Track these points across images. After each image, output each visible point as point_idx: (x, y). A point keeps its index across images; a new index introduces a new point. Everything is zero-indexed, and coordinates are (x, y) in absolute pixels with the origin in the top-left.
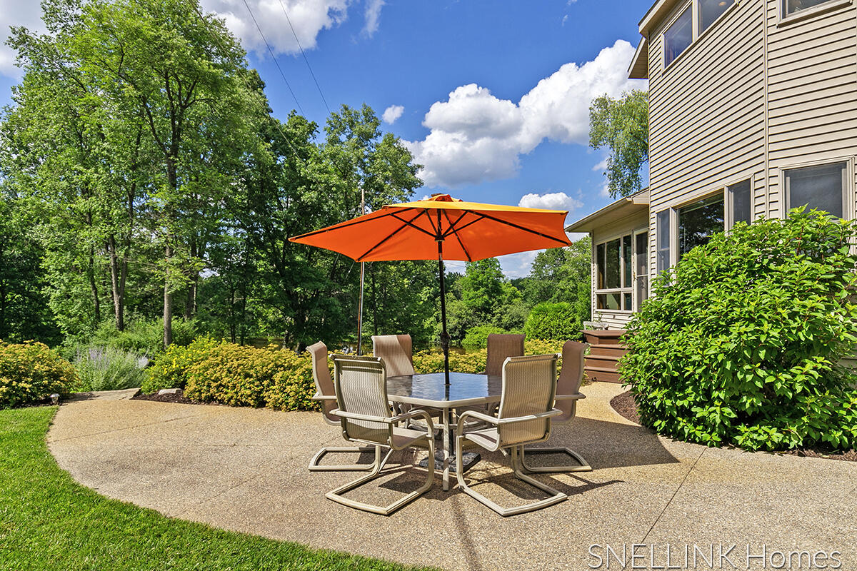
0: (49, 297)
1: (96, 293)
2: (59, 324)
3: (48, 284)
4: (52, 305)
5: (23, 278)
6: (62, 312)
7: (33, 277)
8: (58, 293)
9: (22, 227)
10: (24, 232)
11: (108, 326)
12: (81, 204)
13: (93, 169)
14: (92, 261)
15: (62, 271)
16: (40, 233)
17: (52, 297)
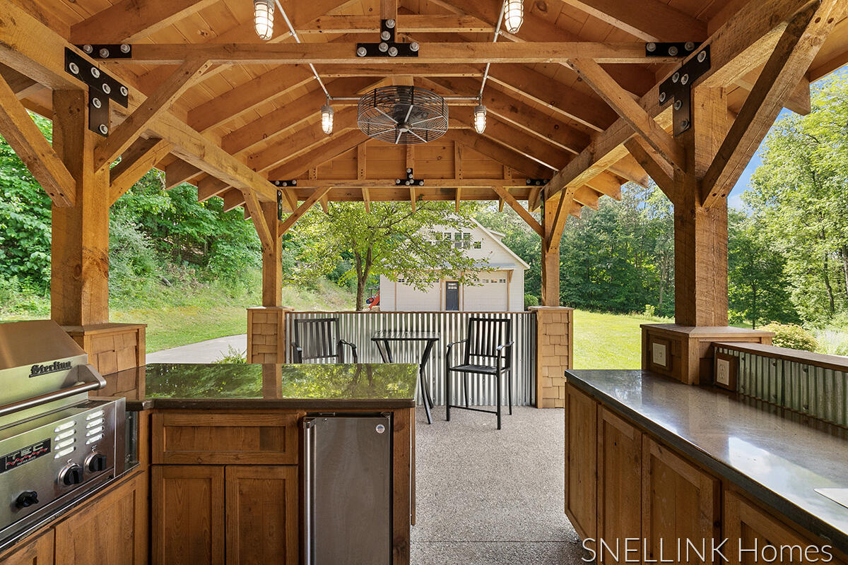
0: (791, 293)
1: (830, 291)
2: (799, 313)
3: (790, 284)
4: (793, 299)
5: (767, 278)
6: (801, 304)
7: (775, 277)
8: (798, 291)
9: (766, 242)
10: (768, 246)
11: (843, 318)
12: (815, 227)
13: (825, 198)
14: (826, 265)
15: (800, 274)
16: (780, 245)
17: (793, 293)
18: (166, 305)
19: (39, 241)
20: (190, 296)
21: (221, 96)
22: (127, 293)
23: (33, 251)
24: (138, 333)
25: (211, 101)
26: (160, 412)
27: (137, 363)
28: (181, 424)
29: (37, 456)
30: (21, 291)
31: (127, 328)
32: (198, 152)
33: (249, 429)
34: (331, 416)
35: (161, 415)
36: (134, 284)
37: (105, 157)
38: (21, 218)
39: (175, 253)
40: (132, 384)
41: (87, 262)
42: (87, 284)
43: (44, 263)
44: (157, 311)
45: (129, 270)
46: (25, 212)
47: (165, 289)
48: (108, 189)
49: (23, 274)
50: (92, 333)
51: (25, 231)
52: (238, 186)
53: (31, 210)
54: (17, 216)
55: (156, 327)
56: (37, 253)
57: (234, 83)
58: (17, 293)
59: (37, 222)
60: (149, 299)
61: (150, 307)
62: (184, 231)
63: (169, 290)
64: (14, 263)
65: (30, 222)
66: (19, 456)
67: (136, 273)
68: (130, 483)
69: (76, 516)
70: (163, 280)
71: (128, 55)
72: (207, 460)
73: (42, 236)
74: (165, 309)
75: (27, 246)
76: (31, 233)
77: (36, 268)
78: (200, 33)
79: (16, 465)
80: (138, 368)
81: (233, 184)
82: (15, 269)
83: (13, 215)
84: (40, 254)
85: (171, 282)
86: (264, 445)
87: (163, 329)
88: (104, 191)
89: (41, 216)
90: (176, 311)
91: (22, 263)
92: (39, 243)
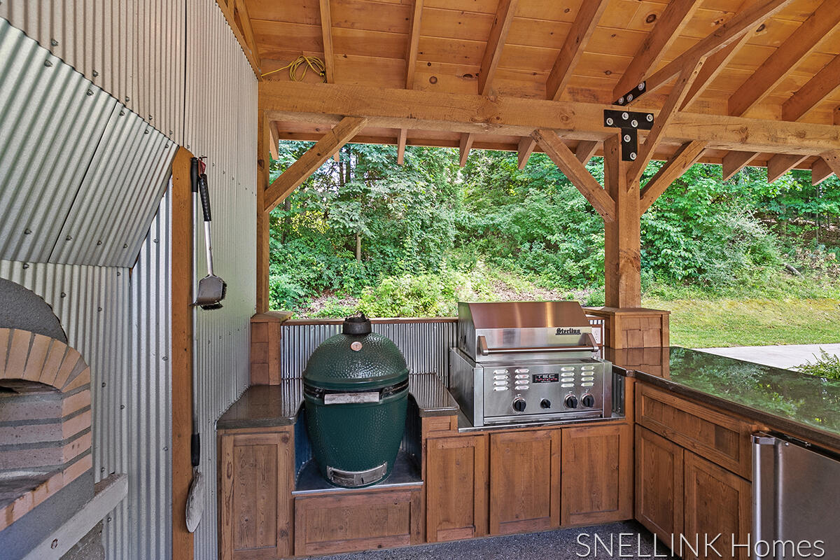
18: (790, 296)
19: (667, 241)
20: (827, 286)
21: (763, 65)
22: (743, 283)
23: (663, 249)
24: (662, 318)
25: (751, 77)
26: (641, 383)
27: (662, 343)
28: (653, 397)
29: (552, 381)
30: (656, 281)
31: (650, 313)
32: (738, 137)
33: (705, 423)
34: (802, 445)
35: (640, 385)
36: (751, 274)
37: (632, 178)
38: (654, 223)
39: (809, 236)
40: (657, 361)
41: (623, 261)
42: (623, 277)
43: (670, 258)
44: (776, 302)
45: (746, 260)
46: (658, 218)
47: (789, 278)
48: (639, 201)
49: (656, 268)
50: (621, 314)
51: (659, 234)
52: (815, 153)
53: (663, 216)
54: (653, 222)
55: (774, 320)
56: (665, 250)
57: (776, 42)
58: (652, 282)
59: (665, 225)
60: (768, 289)
61: (768, 298)
62: (819, 208)
63: (795, 280)
64: (652, 259)
65: (661, 225)
66: (542, 377)
67: (755, 262)
68: (615, 427)
69: (575, 429)
70: (789, 269)
71: (644, 90)
72: (670, 436)
73: (669, 236)
74: (787, 301)
75: (659, 245)
76: (662, 234)
77: (665, 262)
78: (714, 24)
79: (540, 382)
80: (662, 347)
81: (807, 153)
82: (652, 264)
83: (650, 222)
84: (668, 250)
85: (799, 269)
86: (719, 445)
87: (782, 323)
88: (636, 203)
89: (668, 219)
90: (803, 304)
91: (656, 259)
92: (667, 242)
